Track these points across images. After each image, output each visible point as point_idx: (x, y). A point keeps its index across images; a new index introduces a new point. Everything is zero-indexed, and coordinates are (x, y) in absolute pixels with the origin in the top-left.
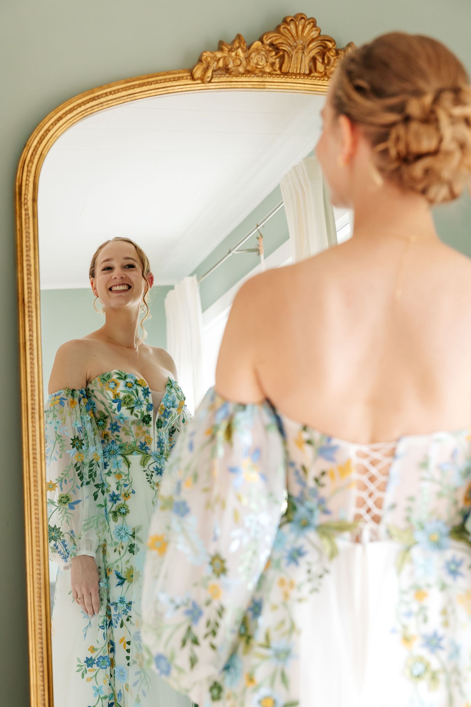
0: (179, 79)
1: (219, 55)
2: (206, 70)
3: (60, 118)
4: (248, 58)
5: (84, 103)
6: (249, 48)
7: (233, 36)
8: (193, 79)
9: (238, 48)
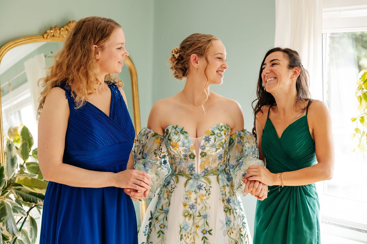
0: (40, 38)
1: (52, 31)
2: (48, 36)
3: (6, 49)
4: (60, 33)
5: (13, 44)
6: (60, 29)
7: (54, 26)
8: (44, 38)
9: (57, 30)
